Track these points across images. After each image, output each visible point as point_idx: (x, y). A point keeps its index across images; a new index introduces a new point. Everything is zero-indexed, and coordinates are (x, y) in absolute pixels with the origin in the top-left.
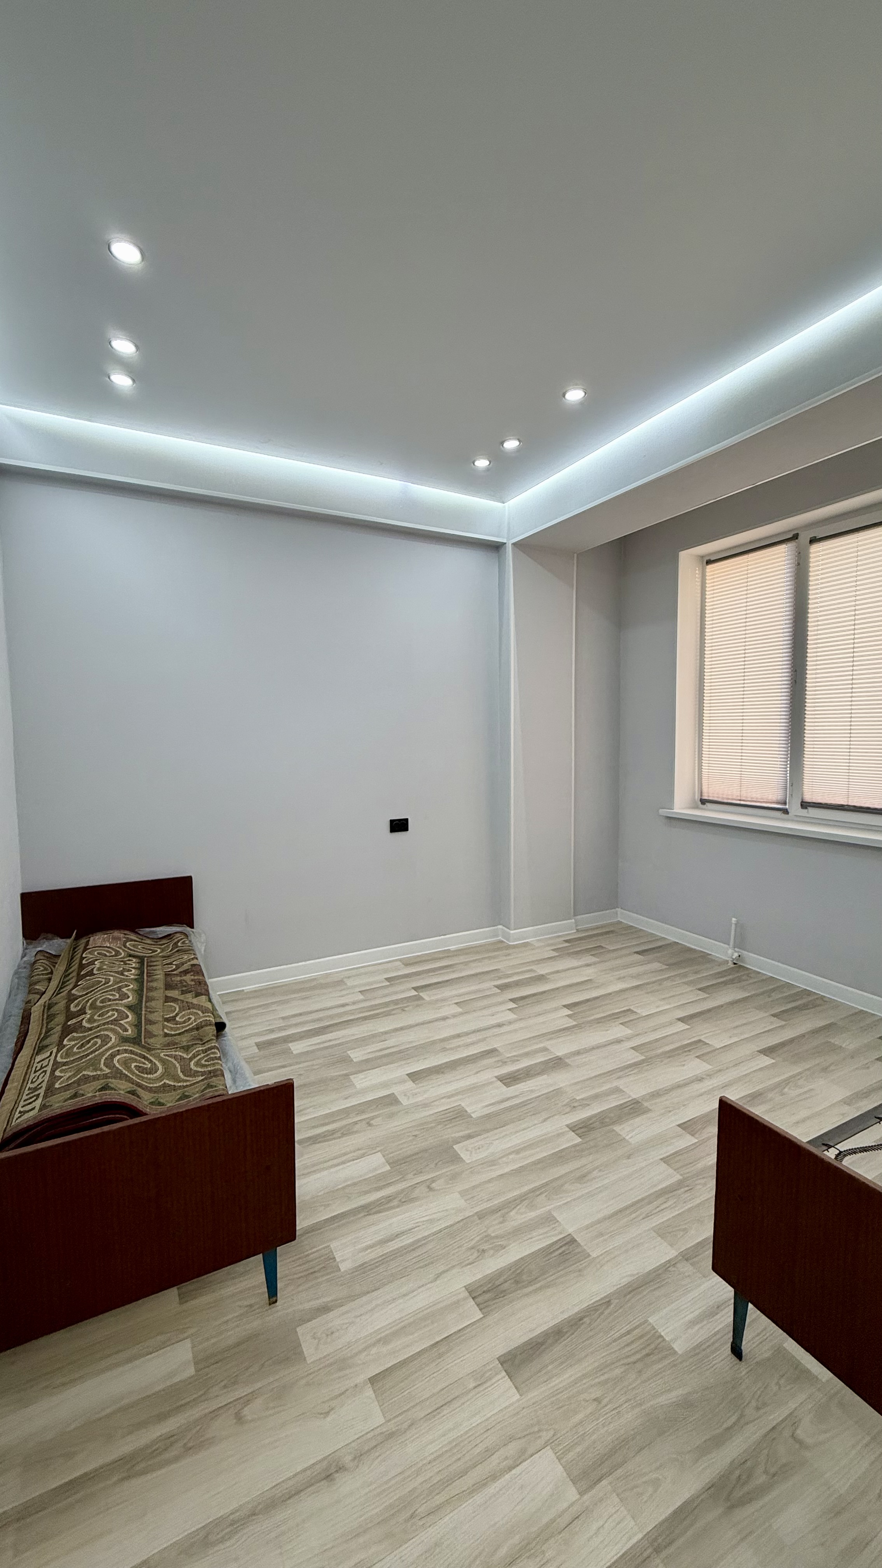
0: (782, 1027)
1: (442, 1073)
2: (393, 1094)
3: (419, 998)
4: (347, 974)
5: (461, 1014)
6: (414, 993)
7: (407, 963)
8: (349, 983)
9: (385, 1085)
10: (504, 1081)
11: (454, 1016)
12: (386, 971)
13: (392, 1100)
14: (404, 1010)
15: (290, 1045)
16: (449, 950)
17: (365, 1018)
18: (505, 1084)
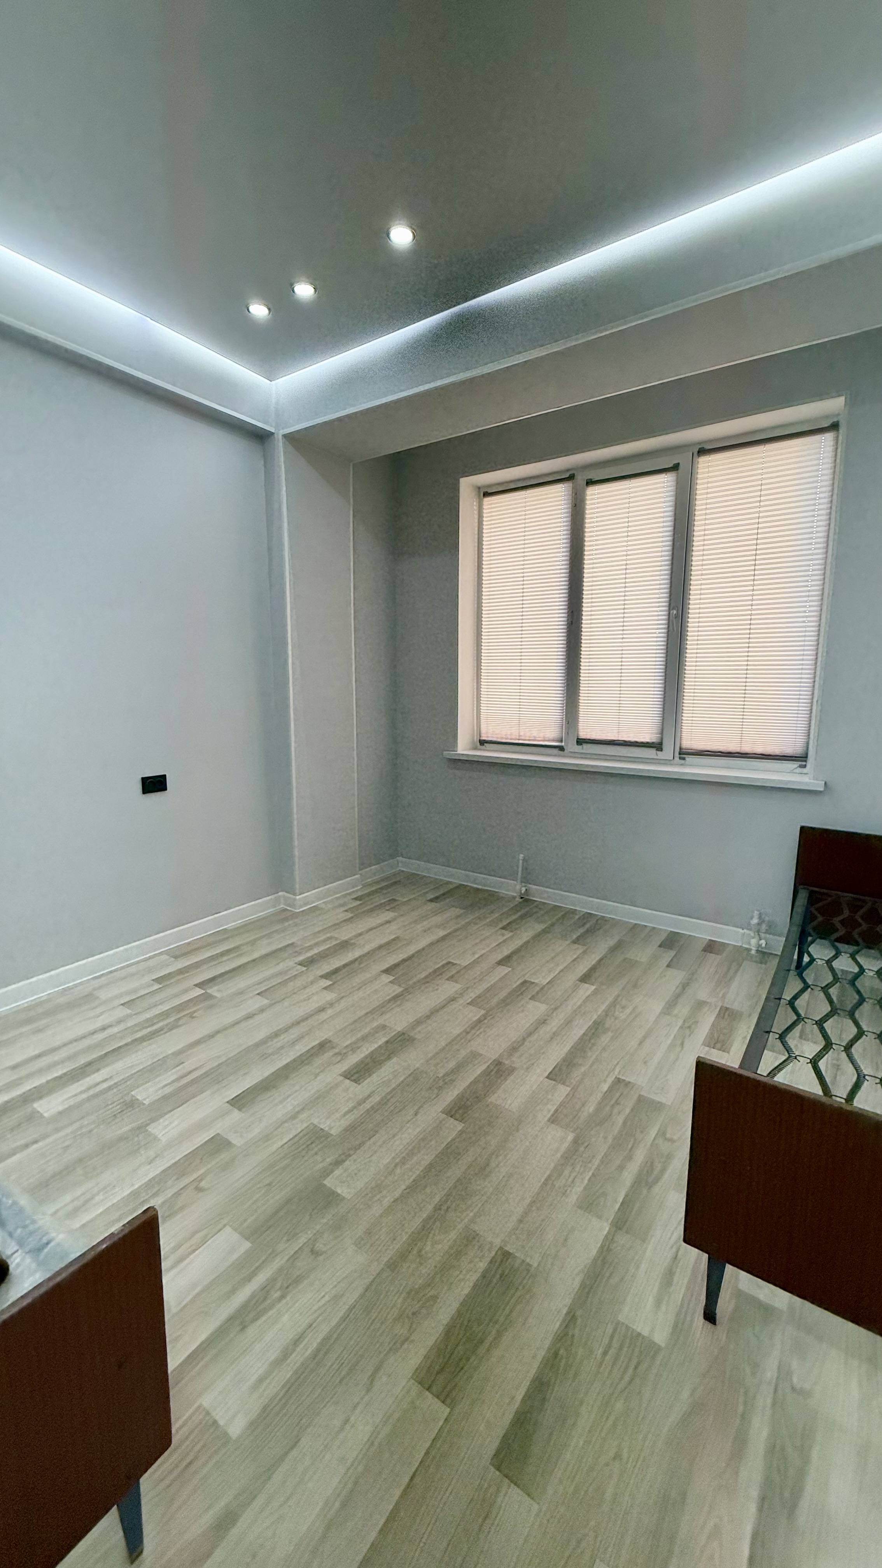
0: (585, 952)
1: (274, 1087)
2: (218, 1134)
3: (207, 997)
4: (96, 983)
5: (271, 1005)
6: (199, 992)
7: (177, 954)
8: (103, 995)
9: (201, 1126)
10: (352, 1078)
11: (262, 1010)
12: (150, 970)
13: (218, 1144)
14: (193, 1018)
15: (36, 1105)
16: (225, 929)
17: (143, 1039)
18: (355, 1081)
